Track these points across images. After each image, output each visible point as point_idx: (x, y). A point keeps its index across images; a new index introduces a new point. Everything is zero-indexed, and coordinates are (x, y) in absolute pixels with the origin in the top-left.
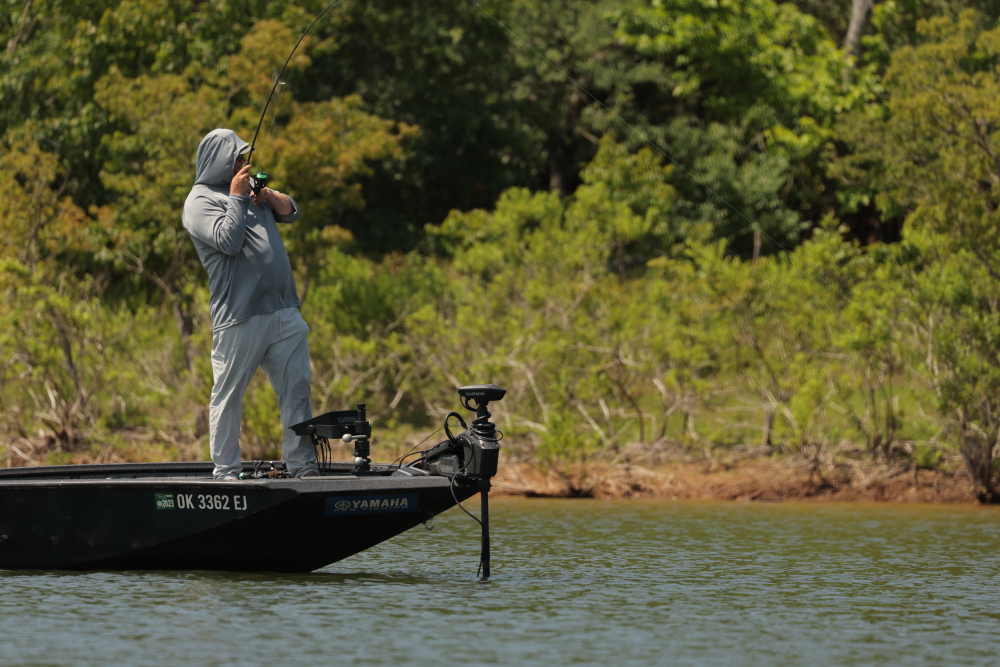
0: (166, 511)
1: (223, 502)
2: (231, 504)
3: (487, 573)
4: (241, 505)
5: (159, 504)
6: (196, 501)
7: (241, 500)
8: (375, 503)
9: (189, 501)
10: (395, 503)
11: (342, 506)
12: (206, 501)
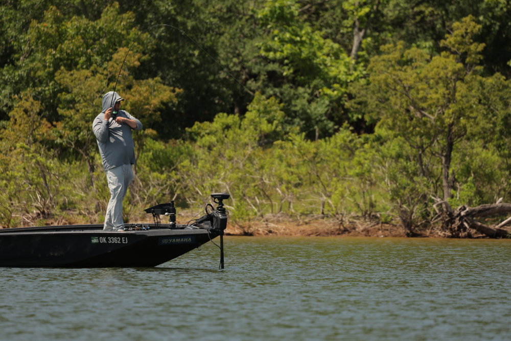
0: (96, 243)
1: (118, 240)
2: (121, 241)
3: (223, 267)
4: (125, 241)
5: (93, 241)
6: (107, 240)
7: (125, 239)
8: (178, 240)
9: (104, 240)
10: (186, 240)
11: (165, 241)
12: (111, 240)
